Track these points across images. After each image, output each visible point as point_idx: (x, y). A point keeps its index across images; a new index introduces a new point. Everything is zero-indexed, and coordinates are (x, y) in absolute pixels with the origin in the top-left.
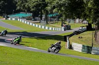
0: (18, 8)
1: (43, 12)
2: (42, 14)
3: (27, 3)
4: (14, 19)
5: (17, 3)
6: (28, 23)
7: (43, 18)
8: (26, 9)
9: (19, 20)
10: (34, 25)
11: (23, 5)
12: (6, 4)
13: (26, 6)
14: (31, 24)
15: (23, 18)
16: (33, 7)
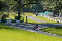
0: (44, 9)
1: (60, 11)
2: (59, 13)
3: (50, 6)
4: (41, 16)
5: (43, 6)
6: (50, 18)
7: (60, 15)
8: (49, 9)
9: (44, 16)
10: (54, 19)
11: (47, 7)
12: (37, 6)
13: (49, 7)
14: (52, 19)
15: (47, 15)
16: (54, 8)
